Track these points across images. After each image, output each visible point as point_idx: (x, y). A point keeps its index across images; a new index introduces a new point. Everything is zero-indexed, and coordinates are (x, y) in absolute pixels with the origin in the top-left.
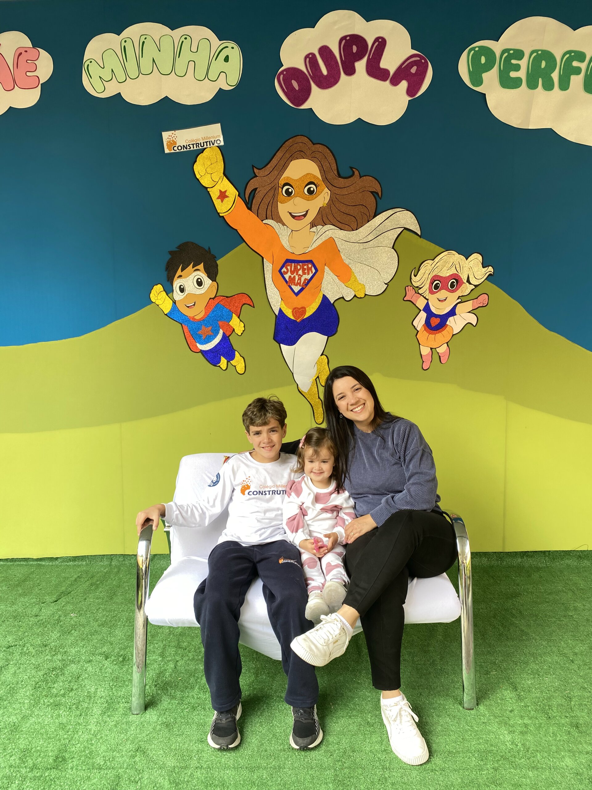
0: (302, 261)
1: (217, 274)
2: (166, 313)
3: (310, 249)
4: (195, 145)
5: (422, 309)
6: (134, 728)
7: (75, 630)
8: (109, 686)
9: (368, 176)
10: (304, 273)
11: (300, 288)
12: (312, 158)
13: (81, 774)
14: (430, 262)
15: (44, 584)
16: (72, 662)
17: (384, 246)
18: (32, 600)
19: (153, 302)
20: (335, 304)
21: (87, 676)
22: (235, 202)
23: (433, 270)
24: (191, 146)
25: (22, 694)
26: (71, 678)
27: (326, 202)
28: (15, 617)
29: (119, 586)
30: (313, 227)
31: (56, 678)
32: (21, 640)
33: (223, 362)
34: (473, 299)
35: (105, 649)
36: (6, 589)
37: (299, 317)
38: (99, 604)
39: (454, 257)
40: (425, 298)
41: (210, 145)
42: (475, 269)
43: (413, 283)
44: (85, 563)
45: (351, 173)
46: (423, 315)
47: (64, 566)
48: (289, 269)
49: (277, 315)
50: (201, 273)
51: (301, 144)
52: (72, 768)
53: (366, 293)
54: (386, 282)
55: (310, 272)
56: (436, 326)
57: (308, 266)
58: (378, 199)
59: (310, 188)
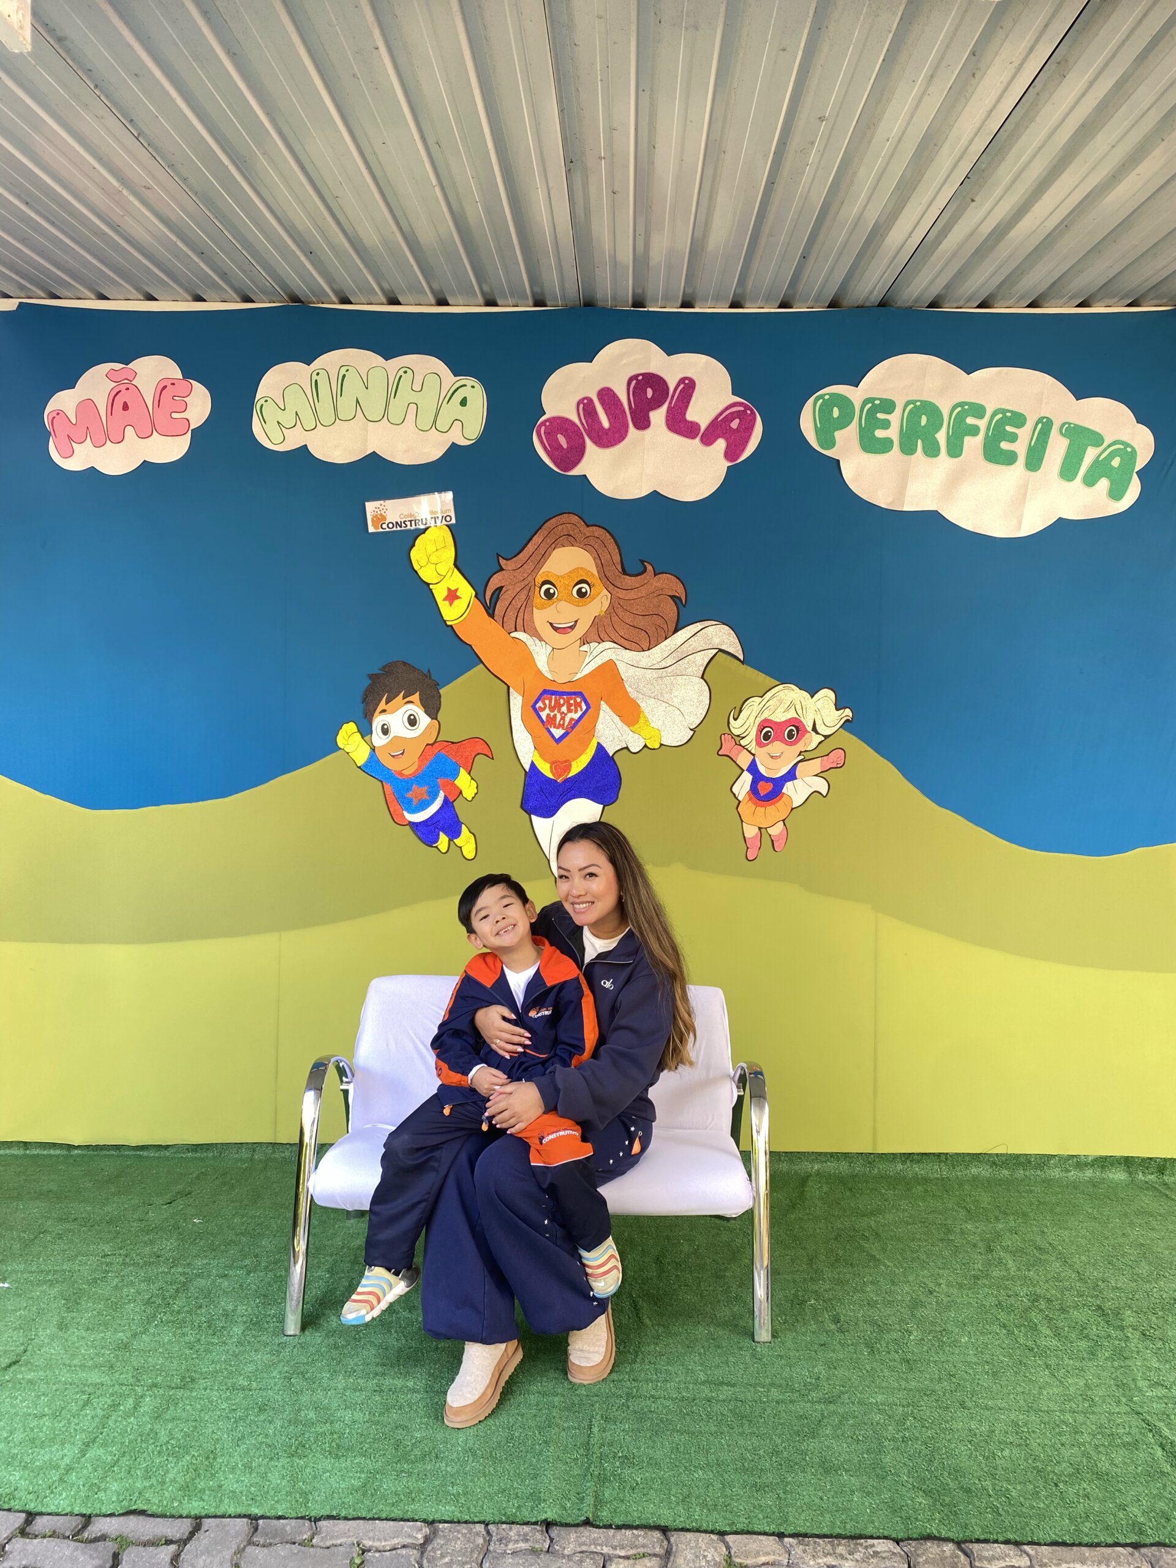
0: (567, 692)
1: (440, 709)
2: (359, 765)
3: (579, 676)
4: (413, 523)
5: (745, 768)
7: (202, 1239)
8: (254, 1303)
9: (666, 573)
10: (569, 711)
11: (564, 731)
12: (585, 546)
14: (758, 700)
15: (149, 1181)
17: (689, 674)
18: (132, 1201)
19: (341, 749)
20: (615, 757)
21: (222, 1292)
22: (470, 605)
23: (761, 711)
24: (408, 523)
25: (130, 1310)
26: (197, 1294)
27: (605, 609)
28: (109, 1222)
30: (584, 644)
31: (176, 1294)
32: (122, 1249)
33: (443, 840)
34: (821, 757)
35: (247, 1262)
37: (560, 776)
38: (234, 1208)
39: (793, 693)
40: (750, 752)
41: (436, 523)
42: (825, 712)
43: (732, 730)
44: (211, 1155)
45: (642, 569)
46: (747, 778)
48: (547, 704)
49: (527, 770)
50: (415, 707)
51: (569, 525)
52: (205, 1389)
53: (662, 743)
54: (692, 728)
55: (579, 709)
56: (767, 795)
57: (575, 701)
58: (681, 607)
59: (581, 588)
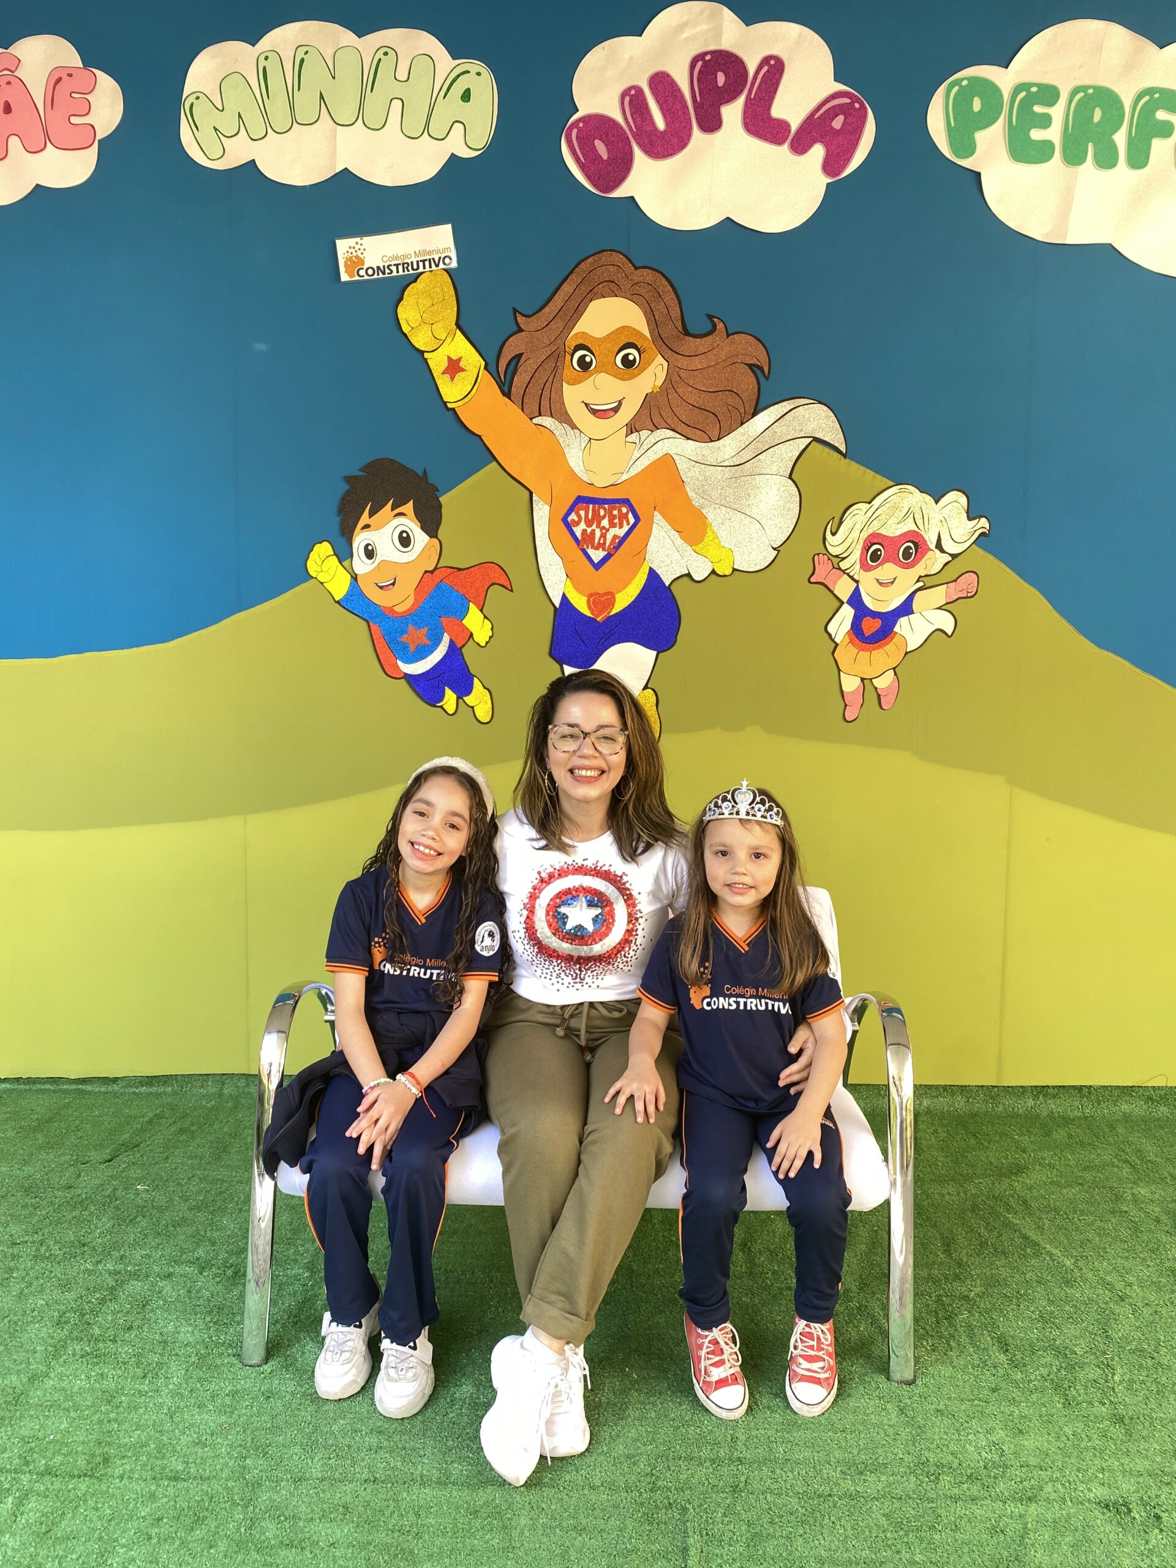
0: (608, 500)
1: (440, 523)
2: (337, 600)
3: (625, 477)
4: (400, 267)
5: (845, 600)
6: (247, 1403)
7: (144, 1217)
8: (203, 1323)
9: (742, 333)
10: (612, 525)
11: (606, 553)
12: (633, 297)
13: (139, 1489)
14: (865, 506)
15: (88, 1127)
16: (135, 1275)
17: (772, 472)
18: (63, 1158)
19: (313, 578)
20: (672, 588)
21: (162, 1303)
22: (479, 380)
23: (869, 522)
25: (33, 1336)
26: (129, 1306)
27: (659, 383)
28: (27, 1191)
29: (236, 1135)
30: (632, 433)
31: (101, 1306)
32: (37, 1233)
33: (450, 698)
34: (947, 583)
35: (201, 1252)
36: (13, 1135)
37: (600, 613)
38: (192, 1167)
39: (911, 498)
42: (953, 523)
43: (829, 547)
44: (170, 1089)
45: (709, 327)
46: (847, 613)
47: (129, 1094)
48: (583, 516)
49: (558, 605)
50: (408, 521)
51: (612, 269)
52: (122, 1477)
53: (735, 567)
54: (775, 546)
55: (625, 523)
56: (873, 635)
57: (620, 511)
58: (762, 379)
59: (630, 354)
